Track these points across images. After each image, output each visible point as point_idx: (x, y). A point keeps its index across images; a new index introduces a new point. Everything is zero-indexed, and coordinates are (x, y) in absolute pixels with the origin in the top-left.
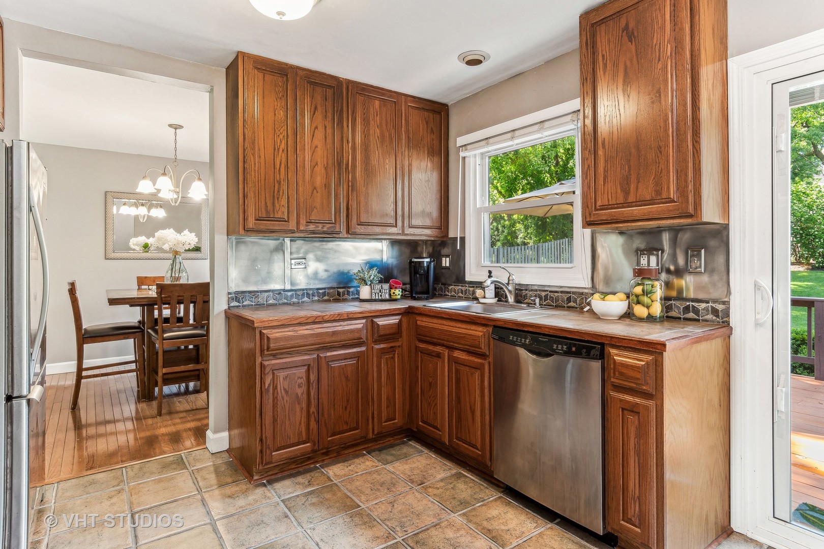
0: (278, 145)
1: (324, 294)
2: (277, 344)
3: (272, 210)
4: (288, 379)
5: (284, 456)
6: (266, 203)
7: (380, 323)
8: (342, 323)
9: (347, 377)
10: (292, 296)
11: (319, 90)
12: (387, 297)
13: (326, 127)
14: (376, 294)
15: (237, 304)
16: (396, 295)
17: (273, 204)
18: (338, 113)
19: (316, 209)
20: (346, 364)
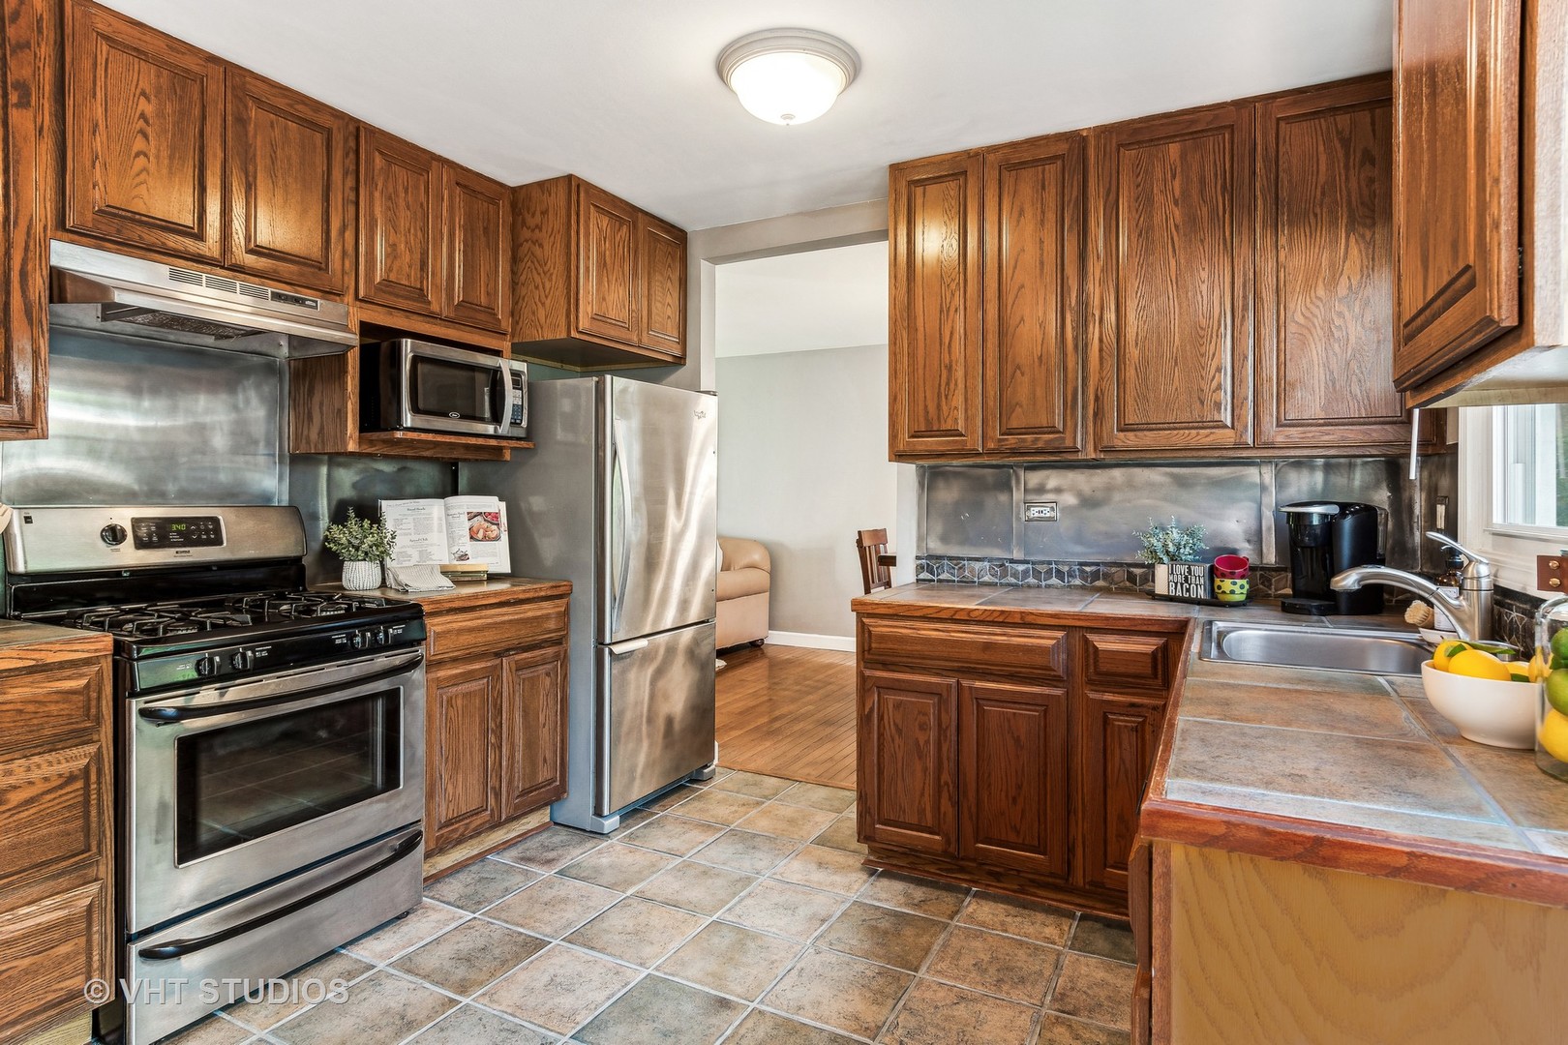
0: (948, 301)
1: (1096, 576)
2: (883, 646)
3: (935, 418)
4: (901, 709)
5: (895, 839)
6: (926, 407)
7: (1101, 646)
8: (1009, 631)
9: (1017, 740)
10: (1026, 573)
11: (1028, 175)
12: (1202, 594)
13: (1041, 242)
14: (1176, 584)
15: (930, 577)
16: (1224, 592)
17: (939, 407)
18: (1072, 205)
19: (1021, 406)
20: (1015, 713)
